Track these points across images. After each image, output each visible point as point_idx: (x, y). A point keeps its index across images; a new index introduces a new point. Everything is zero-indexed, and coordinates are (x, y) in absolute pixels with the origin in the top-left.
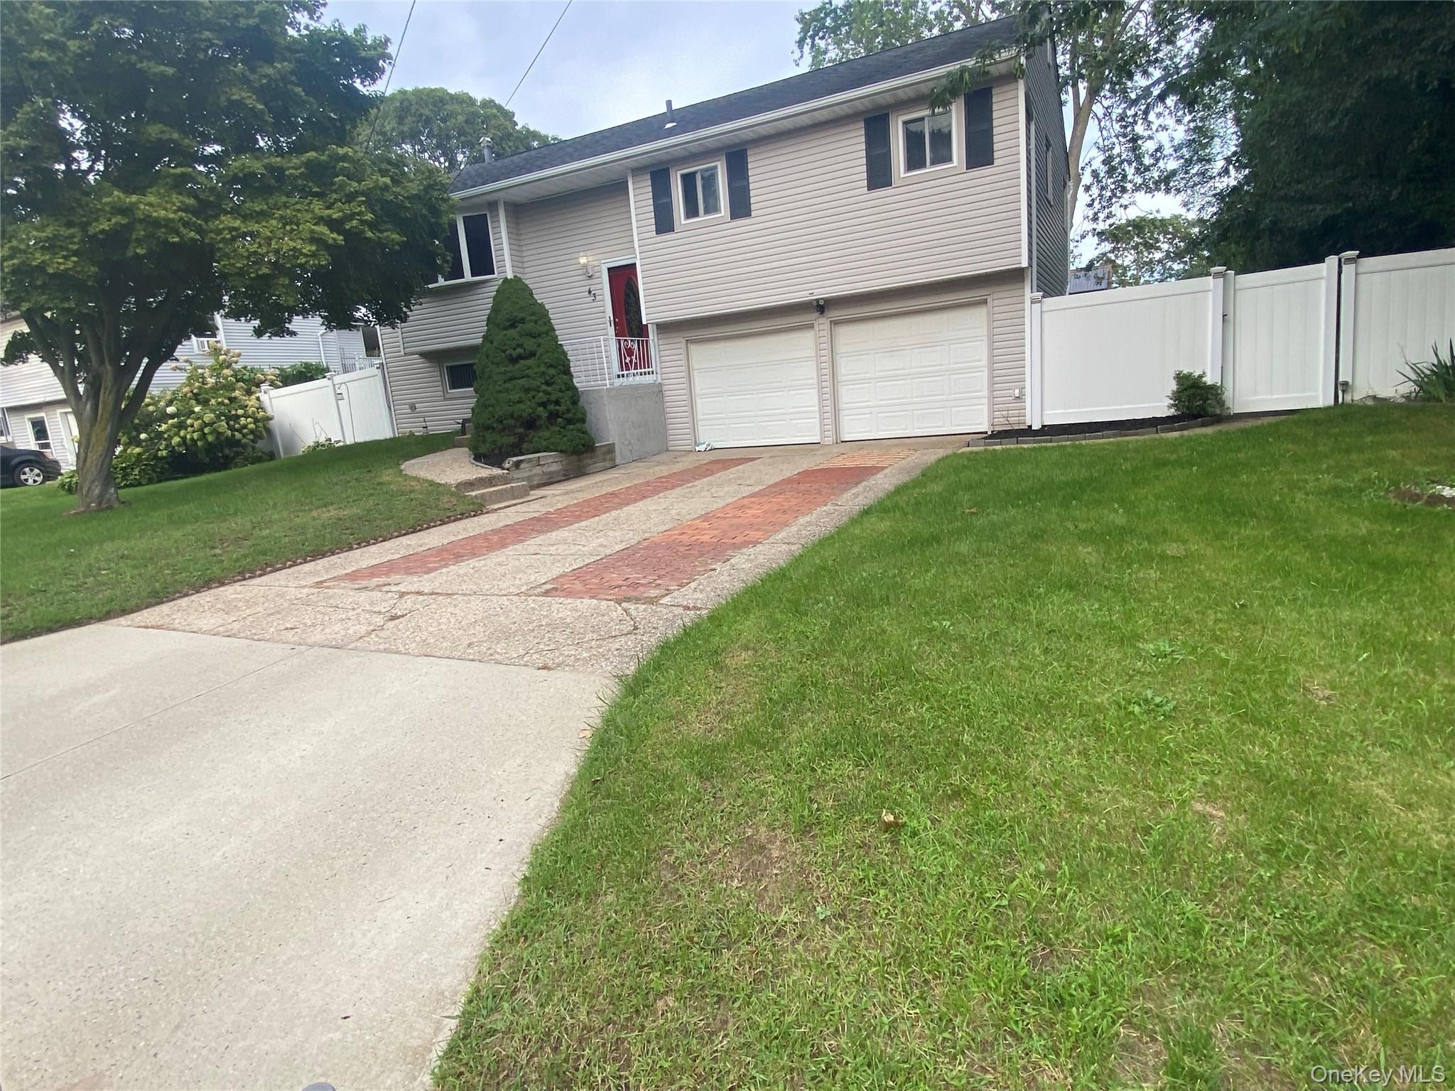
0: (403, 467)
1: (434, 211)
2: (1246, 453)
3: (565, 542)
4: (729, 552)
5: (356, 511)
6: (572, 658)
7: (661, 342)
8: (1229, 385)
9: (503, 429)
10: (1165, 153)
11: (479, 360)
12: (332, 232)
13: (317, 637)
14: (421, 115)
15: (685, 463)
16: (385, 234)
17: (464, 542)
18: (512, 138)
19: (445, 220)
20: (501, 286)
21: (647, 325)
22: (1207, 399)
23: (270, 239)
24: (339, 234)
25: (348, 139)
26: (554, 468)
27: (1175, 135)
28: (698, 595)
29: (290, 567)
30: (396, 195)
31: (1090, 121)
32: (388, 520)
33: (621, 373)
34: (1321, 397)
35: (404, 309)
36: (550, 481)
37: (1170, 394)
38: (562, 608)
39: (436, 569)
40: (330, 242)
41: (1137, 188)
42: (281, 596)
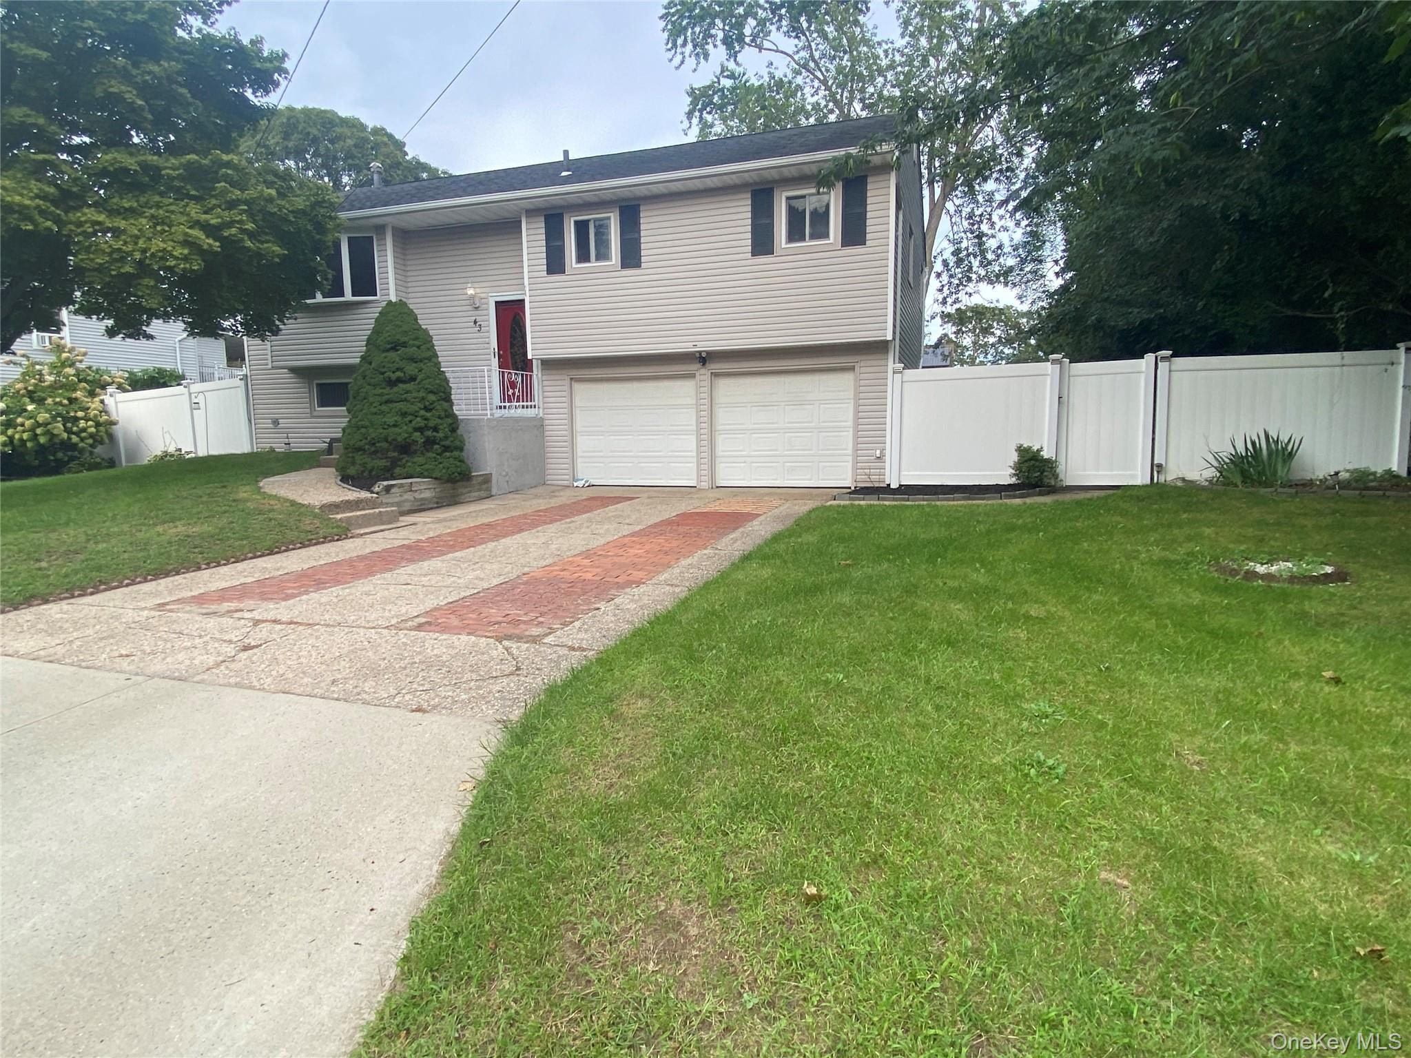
0: (261, 484)
1: (320, 227)
2: (1083, 523)
3: (438, 572)
4: (613, 592)
5: (206, 528)
6: (449, 700)
7: (545, 378)
8: (1062, 460)
9: (375, 452)
10: (1005, 250)
11: (356, 379)
12: (208, 237)
13: (158, 666)
14: (308, 133)
15: (564, 498)
16: (266, 245)
17: (326, 568)
18: (401, 168)
19: (329, 237)
20: (384, 308)
21: (531, 360)
22: (1044, 471)
23: (137, 237)
24: (215, 240)
25: (232, 147)
26: (427, 494)
27: (1014, 236)
28: (582, 635)
29: (127, 585)
30: (281, 208)
31: (943, 215)
32: (242, 540)
33: (503, 404)
34: (1139, 476)
35: (277, 323)
36: (421, 507)
37: (1012, 464)
38: (437, 645)
39: (293, 596)
40: (205, 247)
41: (980, 279)
42: (117, 618)
